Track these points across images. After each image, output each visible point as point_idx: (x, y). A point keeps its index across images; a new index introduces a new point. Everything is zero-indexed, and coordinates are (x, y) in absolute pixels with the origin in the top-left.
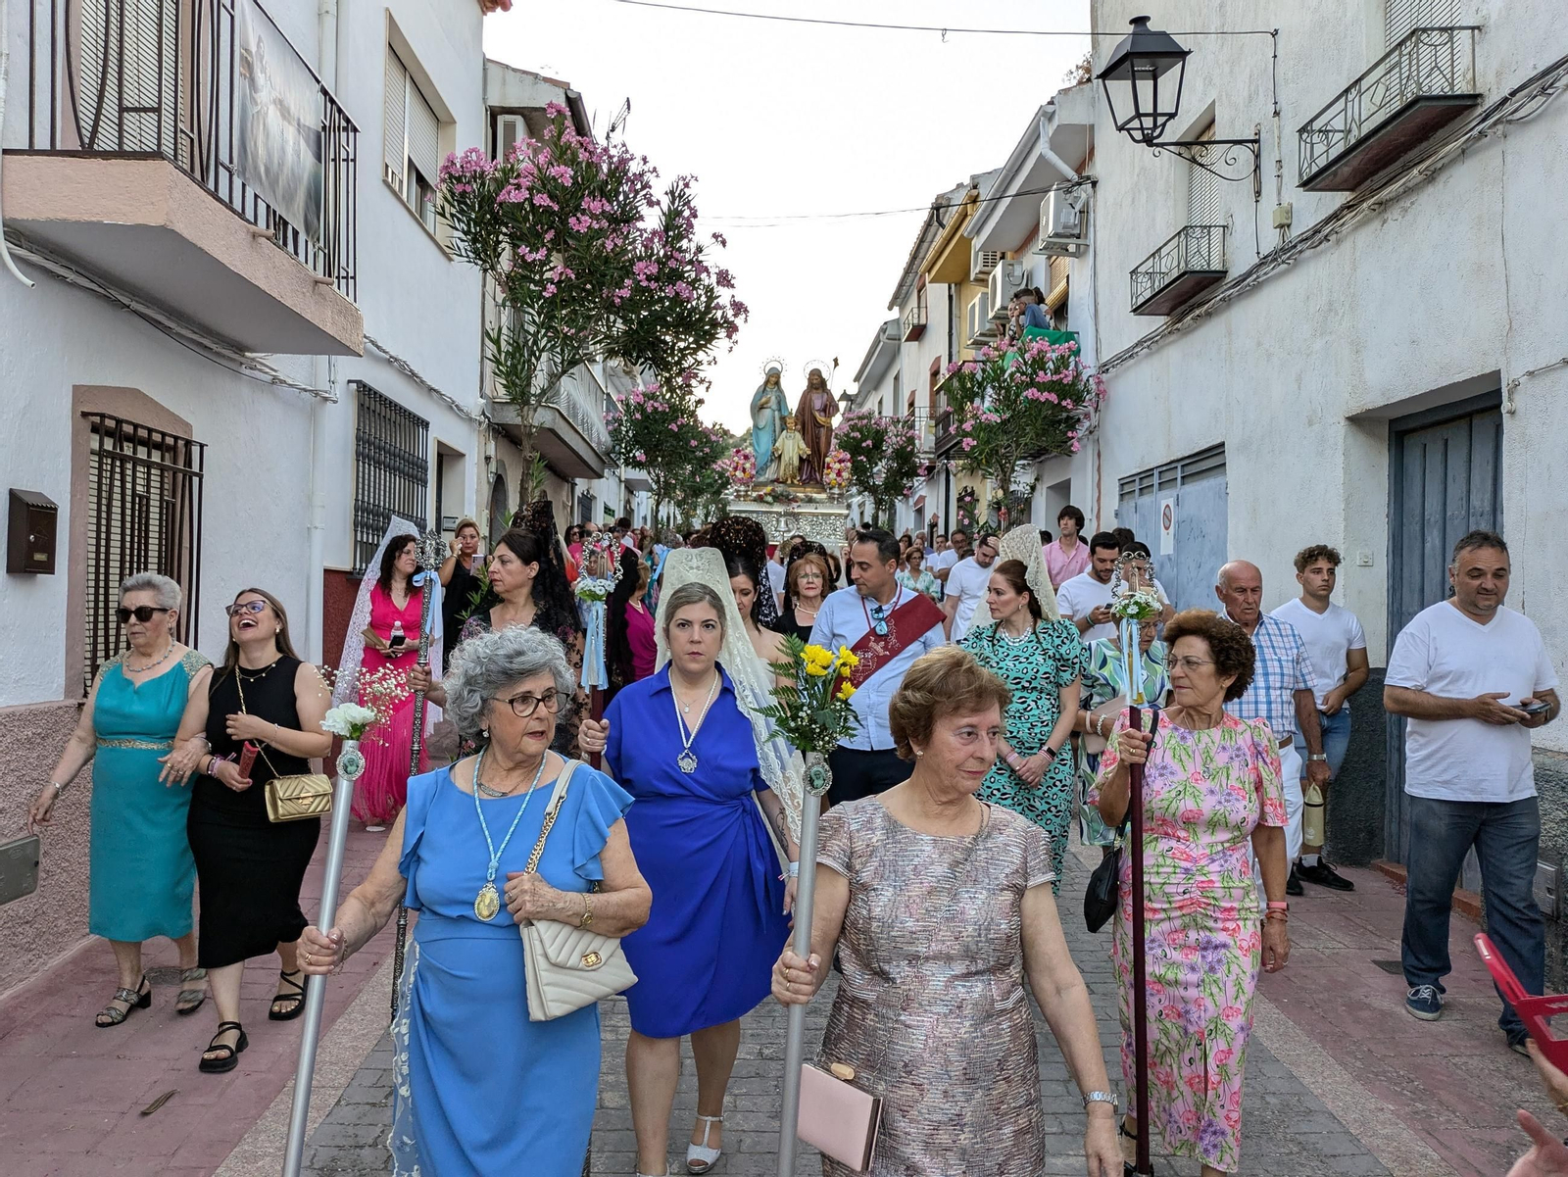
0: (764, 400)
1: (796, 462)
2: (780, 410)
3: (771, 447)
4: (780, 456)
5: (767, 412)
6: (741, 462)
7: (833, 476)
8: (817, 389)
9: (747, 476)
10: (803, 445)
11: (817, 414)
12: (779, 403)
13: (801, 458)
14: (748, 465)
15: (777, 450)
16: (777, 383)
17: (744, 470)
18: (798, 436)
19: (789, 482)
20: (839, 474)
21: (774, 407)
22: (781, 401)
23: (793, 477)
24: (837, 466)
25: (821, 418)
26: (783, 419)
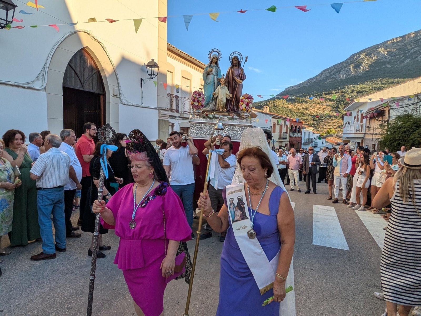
0: (210, 69)
1: (225, 100)
2: (217, 76)
3: (213, 92)
4: (217, 98)
5: (211, 77)
6: (197, 97)
7: (244, 106)
8: (236, 66)
9: (200, 104)
10: (228, 93)
11: (236, 78)
12: (217, 72)
13: (227, 99)
14: (200, 99)
15: (215, 94)
16: (216, 63)
17: (198, 101)
18: (226, 88)
19: (221, 110)
20: (247, 104)
21: (214, 73)
22: (218, 72)
23: (223, 108)
24: (247, 100)
25: (237, 79)
26: (219, 80)
